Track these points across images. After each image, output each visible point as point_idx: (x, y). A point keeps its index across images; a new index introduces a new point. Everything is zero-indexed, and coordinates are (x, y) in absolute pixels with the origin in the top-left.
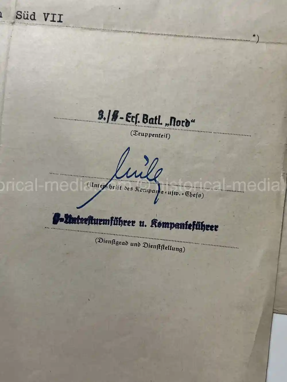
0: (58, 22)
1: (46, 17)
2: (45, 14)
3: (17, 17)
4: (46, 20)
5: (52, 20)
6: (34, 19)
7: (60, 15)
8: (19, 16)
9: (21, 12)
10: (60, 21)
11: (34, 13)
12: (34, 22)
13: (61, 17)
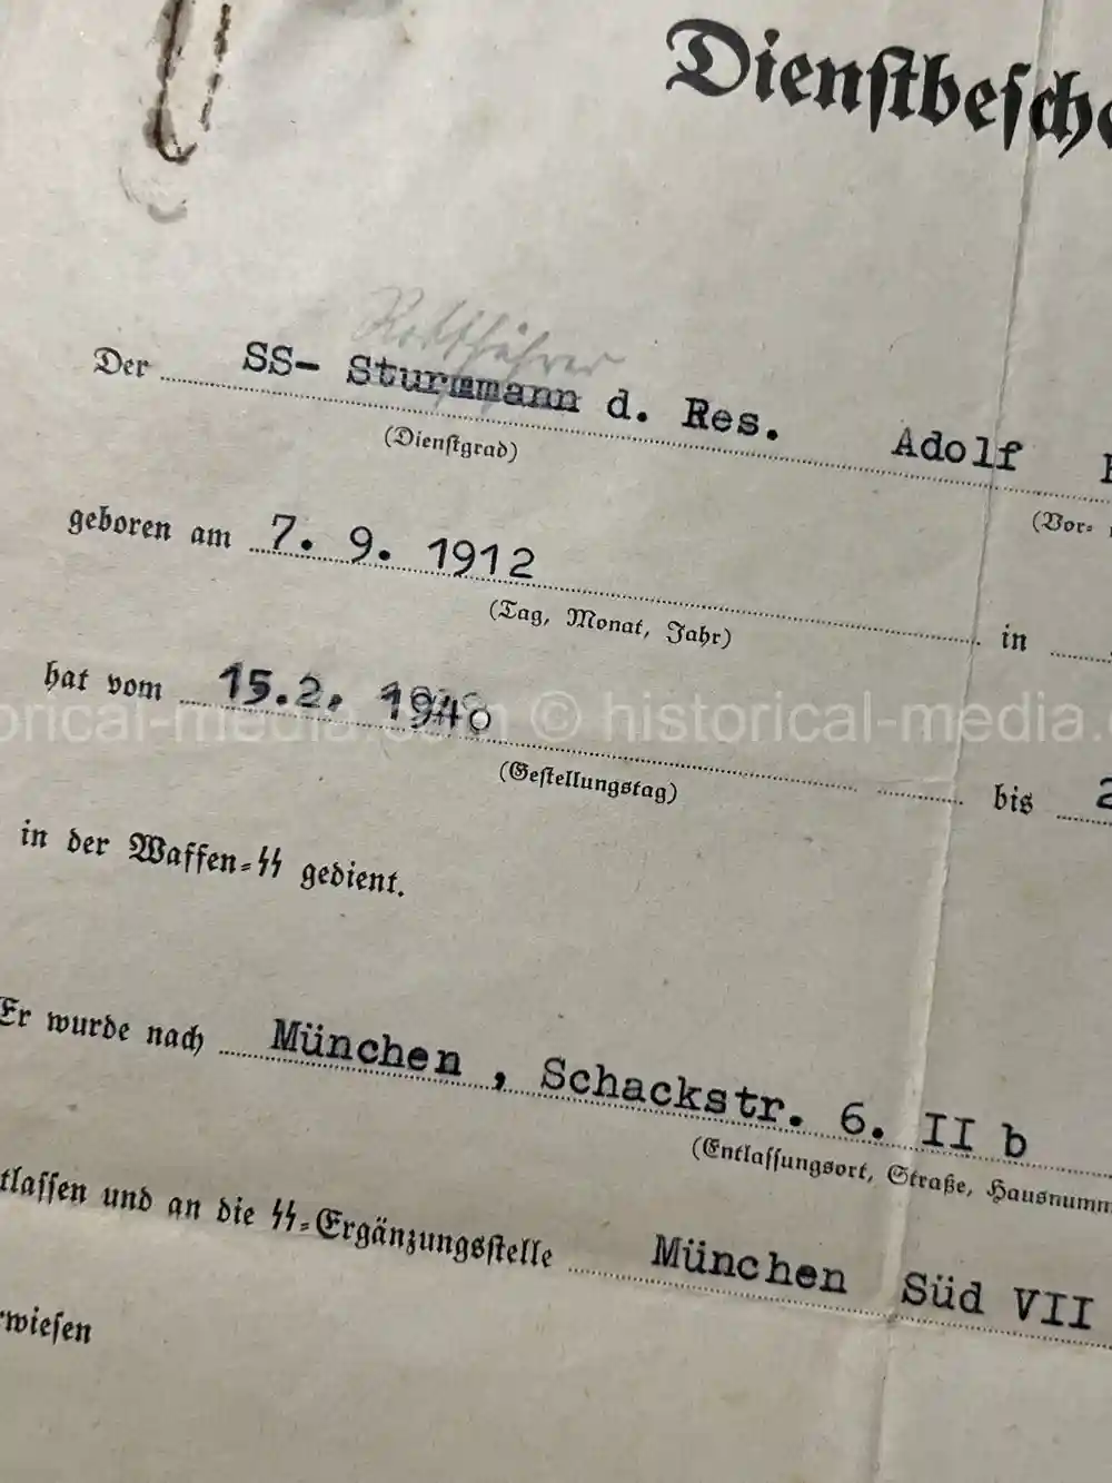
0: (1072, 1325)
1: (1024, 1305)
2: (1020, 1291)
3: (906, 1298)
4: (1023, 1314)
5: (1048, 1316)
6: (977, 1310)
7: (1083, 1301)
8: (914, 1292)
9: (924, 1278)
10: (1080, 1324)
11: (978, 1285)
12: (974, 1319)
13: (1086, 1308)
